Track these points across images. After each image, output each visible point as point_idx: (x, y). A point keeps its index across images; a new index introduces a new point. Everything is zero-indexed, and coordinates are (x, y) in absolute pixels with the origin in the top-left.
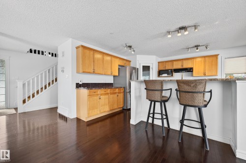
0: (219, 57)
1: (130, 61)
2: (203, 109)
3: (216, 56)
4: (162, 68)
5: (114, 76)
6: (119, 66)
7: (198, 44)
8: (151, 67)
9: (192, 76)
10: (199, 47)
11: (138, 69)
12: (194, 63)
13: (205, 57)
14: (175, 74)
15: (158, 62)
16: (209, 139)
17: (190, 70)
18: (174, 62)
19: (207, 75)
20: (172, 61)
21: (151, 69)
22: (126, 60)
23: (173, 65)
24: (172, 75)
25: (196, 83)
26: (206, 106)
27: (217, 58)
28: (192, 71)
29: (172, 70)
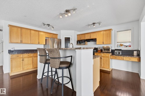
3: (110, 30)
4: (79, 39)
5: (44, 45)
6: (46, 37)
7: (95, 22)
8: (70, 38)
9: (96, 44)
12: (97, 35)
13: (103, 31)
17: (94, 40)
18: (86, 35)
19: (104, 43)
23: (85, 37)
24: (85, 44)
27: (110, 32)
28: (96, 41)
29: (85, 40)
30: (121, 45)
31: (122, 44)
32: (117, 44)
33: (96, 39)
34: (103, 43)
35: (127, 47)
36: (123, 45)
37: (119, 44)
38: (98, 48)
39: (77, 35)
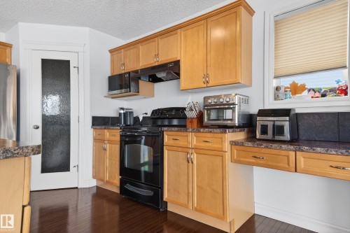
4: (117, 70)
8: (72, 65)
18: (141, 47)
20: (136, 45)
30: (296, 89)
31: (300, 80)
32: (275, 83)
33: (177, 63)
34: (206, 81)
35: (323, 95)
36: (303, 88)
37: (286, 82)
38: (184, 109)
39: (111, 51)
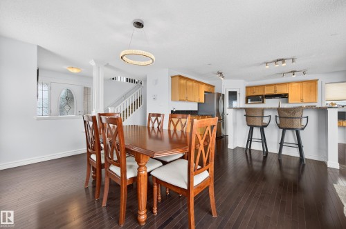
0: (319, 82)
1: (214, 87)
2: (301, 132)
3: (316, 81)
4: (250, 94)
6: (205, 92)
7: (295, 70)
8: (238, 93)
9: (287, 102)
10: (295, 73)
11: (223, 95)
12: (290, 88)
13: (302, 82)
14: (266, 100)
15: (246, 87)
16: (306, 159)
17: (284, 96)
19: (304, 101)
20: (263, 86)
21: (238, 95)
22: (211, 86)
23: (264, 91)
24: (263, 102)
25: (294, 110)
26: (303, 129)
27: (316, 84)
28: (288, 97)
29: (262, 96)
33: (287, 94)
34: (302, 101)
